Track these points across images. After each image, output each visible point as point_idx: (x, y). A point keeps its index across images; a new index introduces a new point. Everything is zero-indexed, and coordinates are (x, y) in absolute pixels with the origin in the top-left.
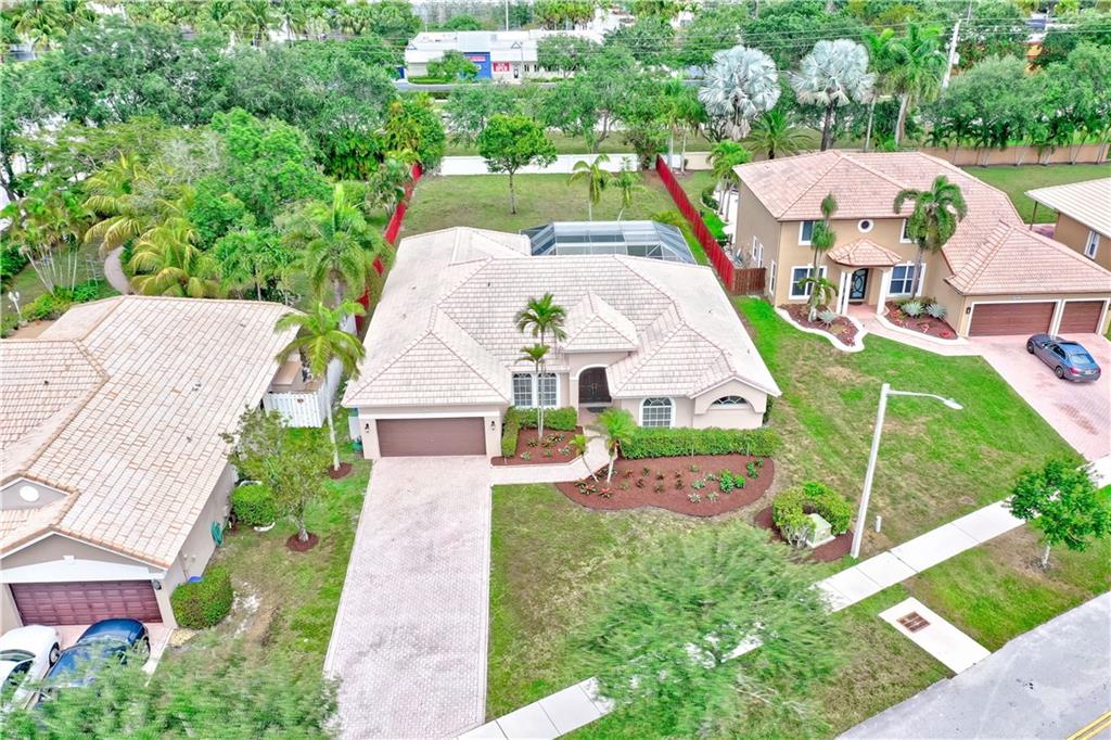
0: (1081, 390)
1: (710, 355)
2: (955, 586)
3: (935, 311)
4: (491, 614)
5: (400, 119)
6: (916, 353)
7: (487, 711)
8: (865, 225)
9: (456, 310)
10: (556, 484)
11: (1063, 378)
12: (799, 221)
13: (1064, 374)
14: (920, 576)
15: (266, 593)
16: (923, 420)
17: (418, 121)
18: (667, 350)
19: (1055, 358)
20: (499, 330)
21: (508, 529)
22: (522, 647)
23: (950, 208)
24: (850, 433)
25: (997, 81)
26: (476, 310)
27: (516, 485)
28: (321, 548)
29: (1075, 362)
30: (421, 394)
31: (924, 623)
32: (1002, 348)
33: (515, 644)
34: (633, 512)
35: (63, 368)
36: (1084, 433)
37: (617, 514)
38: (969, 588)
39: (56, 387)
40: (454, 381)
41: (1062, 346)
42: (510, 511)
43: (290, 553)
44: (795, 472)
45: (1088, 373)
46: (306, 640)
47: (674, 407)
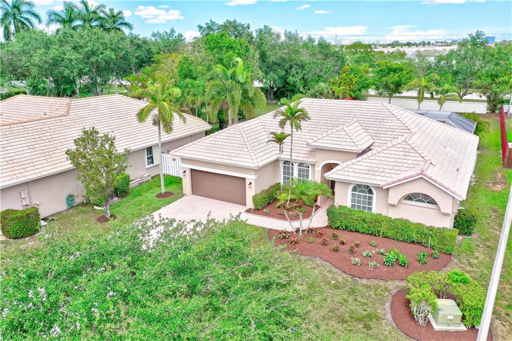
10: (270, 229)
47: (375, 196)
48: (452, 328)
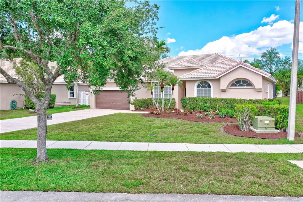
10: (143, 113)
47: (212, 88)
48: (269, 131)
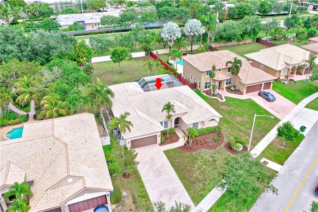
0: (272, 103)
1: (205, 110)
2: (270, 153)
3: (237, 88)
4: (182, 183)
5: (79, 49)
6: (237, 99)
7: (194, 204)
8: (220, 70)
9: (140, 108)
10: (177, 147)
11: (268, 101)
12: (206, 72)
13: (269, 100)
14: (262, 152)
15: (126, 190)
16: (246, 116)
17: (84, 49)
18: (195, 111)
19: (266, 97)
20: (152, 112)
21: (173, 161)
22: (193, 188)
23: (238, 65)
24: (233, 122)
25: (229, 26)
26: (145, 107)
27: (169, 150)
28: (132, 176)
29: (271, 97)
30: (142, 132)
31: (268, 163)
32: (253, 95)
33: (191, 188)
34: (199, 151)
35: (53, 144)
36: (277, 113)
37: (196, 152)
38: (272, 153)
39: (54, 150)
40: (149, 127)
41: (267, 94)
42: (171, 157)
43: (125, 179)
44: (227, 134)
45: (274, 99)
46: (144, 199)
47: (199, 124)
